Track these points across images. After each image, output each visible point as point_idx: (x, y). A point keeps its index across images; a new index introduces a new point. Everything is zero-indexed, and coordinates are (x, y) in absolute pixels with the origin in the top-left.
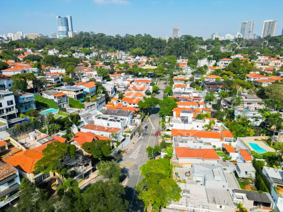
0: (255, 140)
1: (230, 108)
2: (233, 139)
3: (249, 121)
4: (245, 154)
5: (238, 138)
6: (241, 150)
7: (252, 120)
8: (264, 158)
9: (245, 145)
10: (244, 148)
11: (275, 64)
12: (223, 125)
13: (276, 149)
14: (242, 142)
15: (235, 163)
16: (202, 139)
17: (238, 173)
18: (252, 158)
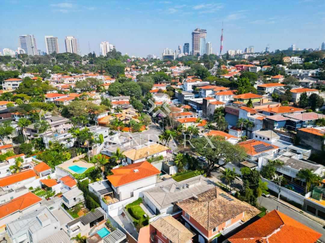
0: (74, 162)
1: (36, 136)
2: (50, 170)
3: (62, 145)
4: (67, 181)
5: (56, 167)
6: (63, 178)
7: (64, 143)
8: (87, 176)
9: (65, 171)
10: (64, 175)
11: (70, 81)
12: (34, 159)
13: (94, 163)
14: (61, 169)
15: (61, 195)
16: (10, 187)
17: (66, 204)
18: (76, 181)
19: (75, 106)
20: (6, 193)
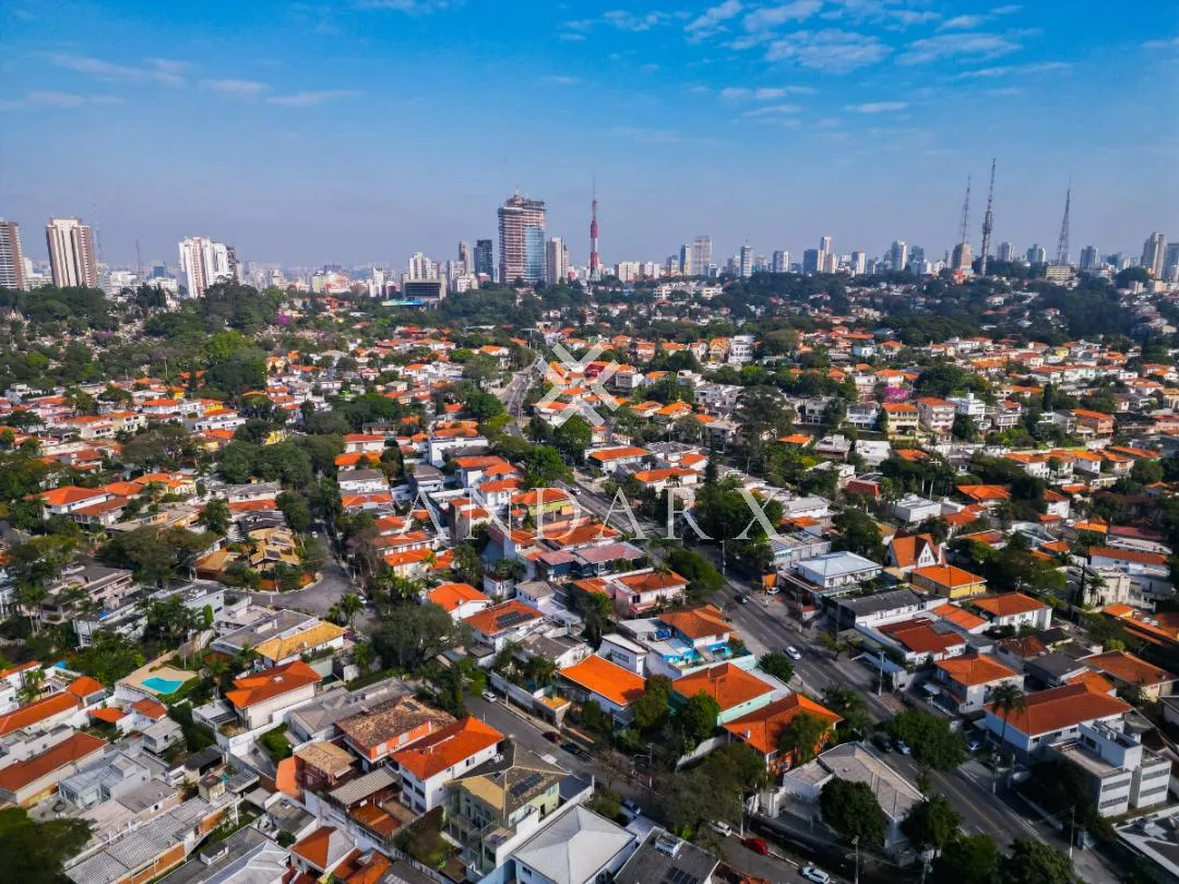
0: (151, 670)
2: (103, 691)
3: (120, 635)
4: (147, 708)
5: (116, 684)
6: (135, 705)
7: (123, 630)
8: (185, 697)
9: (139, 691)
10: (137, 698)
11: (98, 432)
12: (62, 670)
13: (196, 670)
14: (129, 688)
15: (135, 734)
16: (36, 727)
17: (151, 747)
18: (165, 707)
19: (141, 542)
20: (34, 739)
